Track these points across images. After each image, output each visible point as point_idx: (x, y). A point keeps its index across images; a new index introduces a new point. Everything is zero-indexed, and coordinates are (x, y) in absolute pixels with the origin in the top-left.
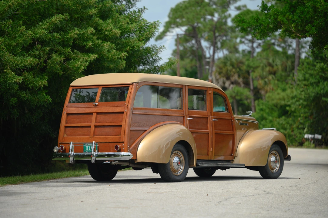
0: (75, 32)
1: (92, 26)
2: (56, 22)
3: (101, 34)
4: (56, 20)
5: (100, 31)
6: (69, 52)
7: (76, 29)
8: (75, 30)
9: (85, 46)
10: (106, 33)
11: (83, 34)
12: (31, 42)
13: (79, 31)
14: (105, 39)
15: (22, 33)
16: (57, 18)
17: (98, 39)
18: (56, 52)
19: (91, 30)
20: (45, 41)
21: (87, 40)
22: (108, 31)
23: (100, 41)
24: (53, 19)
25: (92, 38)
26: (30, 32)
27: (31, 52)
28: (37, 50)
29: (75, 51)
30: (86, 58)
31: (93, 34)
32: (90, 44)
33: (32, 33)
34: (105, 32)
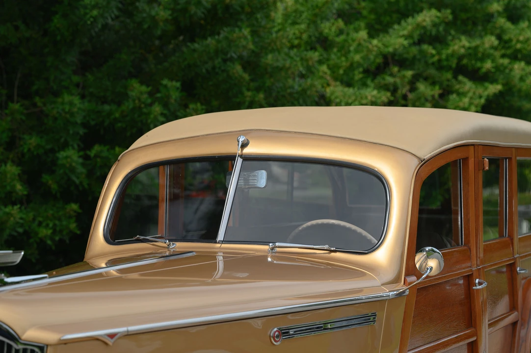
0: (461, 44)
1: (492, 34)
2: (424, 24)
3: (509, 48)
4: (424, 20)
5: (506, 42)
6: (448, 80)
7: (463, 38)
8: (460, 40)
9: (479, 69)
10: (519, 46)
11: (476, 47)
12: (380, 60)
13: (469, 42)
14: (515, 57)
15: (359, 44)
16: (427, 17)
17: (503, 56)
18: (426, 79)
19: (491, 40)
20: (406, 60)
21: (483, 59)
22: (521, 42)
23: (506, 61)
24: (420, 18)
25: (492, 55)
26: (375, 42)
27: (379, 79)
28: (392, 75)
29: (461, 78)
30: (480, 90)
31: (495, 48)
32: (488, 65)
33: (380, 45)
34: (516, 44)
